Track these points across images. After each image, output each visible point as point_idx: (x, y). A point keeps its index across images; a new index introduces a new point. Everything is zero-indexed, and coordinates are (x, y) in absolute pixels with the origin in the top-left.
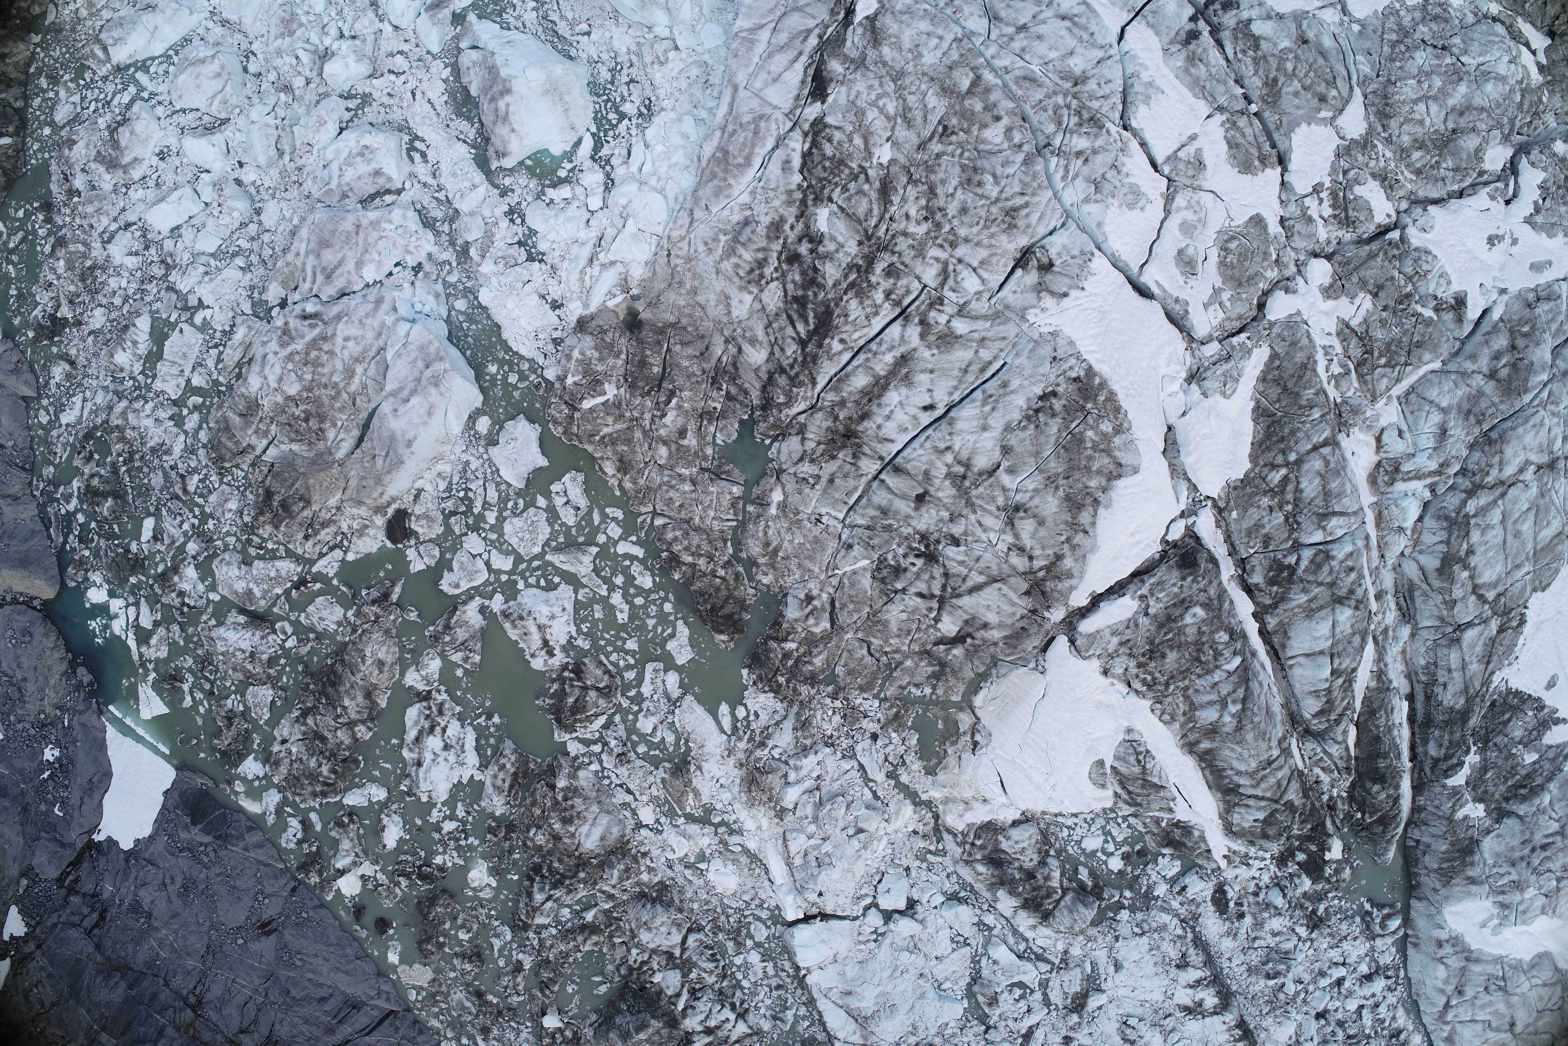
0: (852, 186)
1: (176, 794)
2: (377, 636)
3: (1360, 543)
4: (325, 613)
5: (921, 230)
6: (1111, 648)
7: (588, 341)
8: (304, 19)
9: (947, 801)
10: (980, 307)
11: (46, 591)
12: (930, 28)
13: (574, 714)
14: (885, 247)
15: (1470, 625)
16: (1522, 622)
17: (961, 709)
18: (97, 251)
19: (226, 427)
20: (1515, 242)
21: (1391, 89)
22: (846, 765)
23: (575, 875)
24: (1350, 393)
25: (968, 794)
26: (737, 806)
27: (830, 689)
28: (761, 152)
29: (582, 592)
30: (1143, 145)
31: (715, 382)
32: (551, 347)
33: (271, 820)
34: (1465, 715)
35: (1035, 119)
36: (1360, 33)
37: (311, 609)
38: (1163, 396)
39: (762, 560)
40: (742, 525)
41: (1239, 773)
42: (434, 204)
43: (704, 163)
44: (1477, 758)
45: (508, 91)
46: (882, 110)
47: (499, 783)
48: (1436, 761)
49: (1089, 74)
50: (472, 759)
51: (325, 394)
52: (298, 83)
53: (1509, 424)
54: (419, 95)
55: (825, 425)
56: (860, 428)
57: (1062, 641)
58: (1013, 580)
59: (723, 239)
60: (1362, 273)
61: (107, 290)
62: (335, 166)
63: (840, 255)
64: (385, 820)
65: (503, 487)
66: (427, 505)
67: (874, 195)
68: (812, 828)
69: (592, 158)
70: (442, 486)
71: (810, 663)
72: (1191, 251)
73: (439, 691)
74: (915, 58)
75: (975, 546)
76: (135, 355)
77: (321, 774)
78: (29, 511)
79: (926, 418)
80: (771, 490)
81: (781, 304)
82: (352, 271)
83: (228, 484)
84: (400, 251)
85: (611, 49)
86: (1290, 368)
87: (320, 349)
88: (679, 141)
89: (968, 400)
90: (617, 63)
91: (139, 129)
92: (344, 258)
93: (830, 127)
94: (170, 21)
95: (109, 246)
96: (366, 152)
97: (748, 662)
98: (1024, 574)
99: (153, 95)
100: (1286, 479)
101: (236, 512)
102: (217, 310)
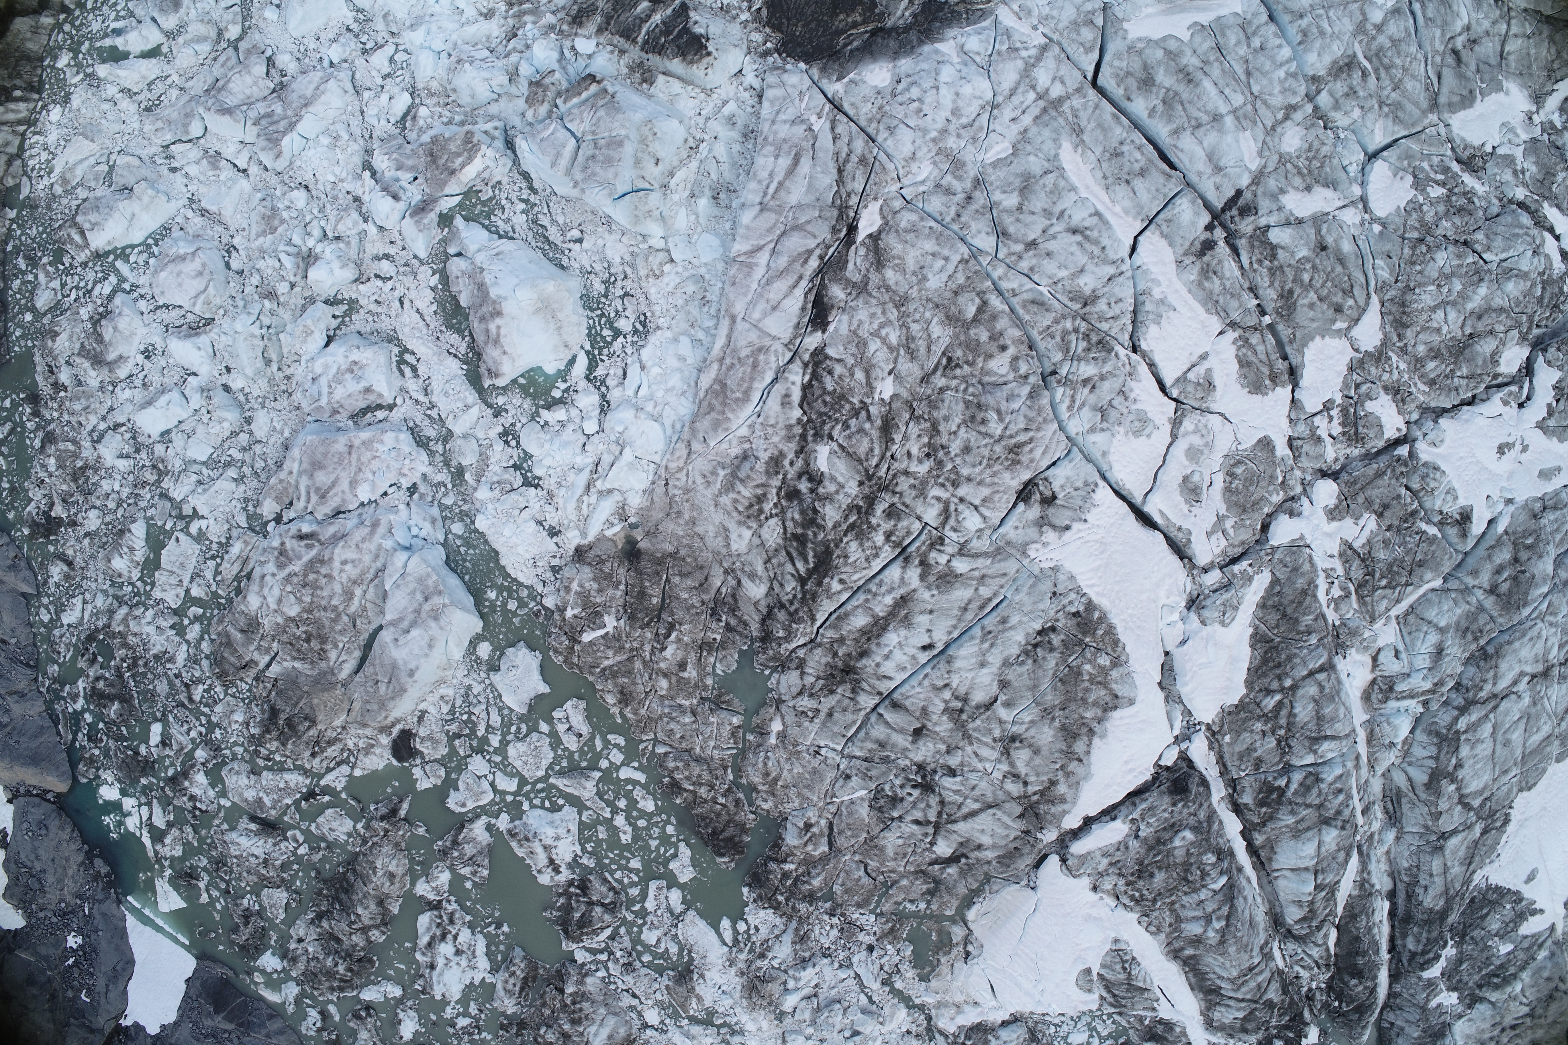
0: (853, 422)
1: (198, 983)
2: (387, 849)
3: (1350, 765)
4: (335, 825)
5: (922, 469)
6: (1101, 868)
7: (587, 572)
8: (285, 215)
9: (939, 1005)
10: (979, 546)
11: (61, 786)
12: (936, 248)
13: (583, 928)
14: (886, 487)
15: (1454, 832)
16: (1507, 821)
17: (954, 923)
18: (87, 451)
19: (228, 641)
20: (1525, 449)
21: (1409, 297)
22: (842, 974)
24: (1349, 616)
25: (959, 998)
26: (738, 1010)
27: (828, 905)
28: (759, 386)
30: (1152, 366)
31: (714, 614)
32: (549, 575)
33: (291, 1009)
34: (1443, 915)
35: (1042, 345)
36: (1381, 233)
37: (320, 820)
38: (1161, 624)
39: (761, 788)
40: (742, 753)
41: (1221, 978)
42: (427, 422)
43: (702, 394)
44: (1454, 951)
45: (498, 314)
46: (884, 341)
47: (510, 987)
48: (1413, 955)
49: (1099, 293)
50: (483, 963)
51: (325, 617)
52: (282, 288)
53: (1506, 637)
54: (407, 304)
55: (824, 660)
56: (859, 665)
57: (1054, 860)
58: (1007, 806)
59: (721, 473)
60: (1368, 493)
61: (100, 491)
62: (323, 382)
63: (841, 496)
64: (401, 1015)
65: (506, 712)
66: (431, 727)
67: (875, 434)
68: (810, 1030)
69: (587, 377)
70: (446, 709)
71: (809, 884)
72: (1196, 478)
73: (449, 901)
74: (919, 282)
75: (971, 776)
76: (132, 561)
77: (337, 972)
78: (36, 708)
79: (924, 657)
80: (771, 720)
81: (780, 541)
82: (347, 490)
83: (233, 696)
84: (394, 473)
85: (604, 259)
86: (1290, 593)
87: (318, 572)
88: (676, 364)
89: (965, 637)
90: (610, 275)
91: (122, 323)
92: (337, 478)
93: (831, 359)
94: (147, 208)
95: (99, 446)
96: (355, 368)
97: (749, 881)
98: (1019, 798)
99: (135, 287)
100: (1280, 704)
101: (242, 724)
102: (212, 521)
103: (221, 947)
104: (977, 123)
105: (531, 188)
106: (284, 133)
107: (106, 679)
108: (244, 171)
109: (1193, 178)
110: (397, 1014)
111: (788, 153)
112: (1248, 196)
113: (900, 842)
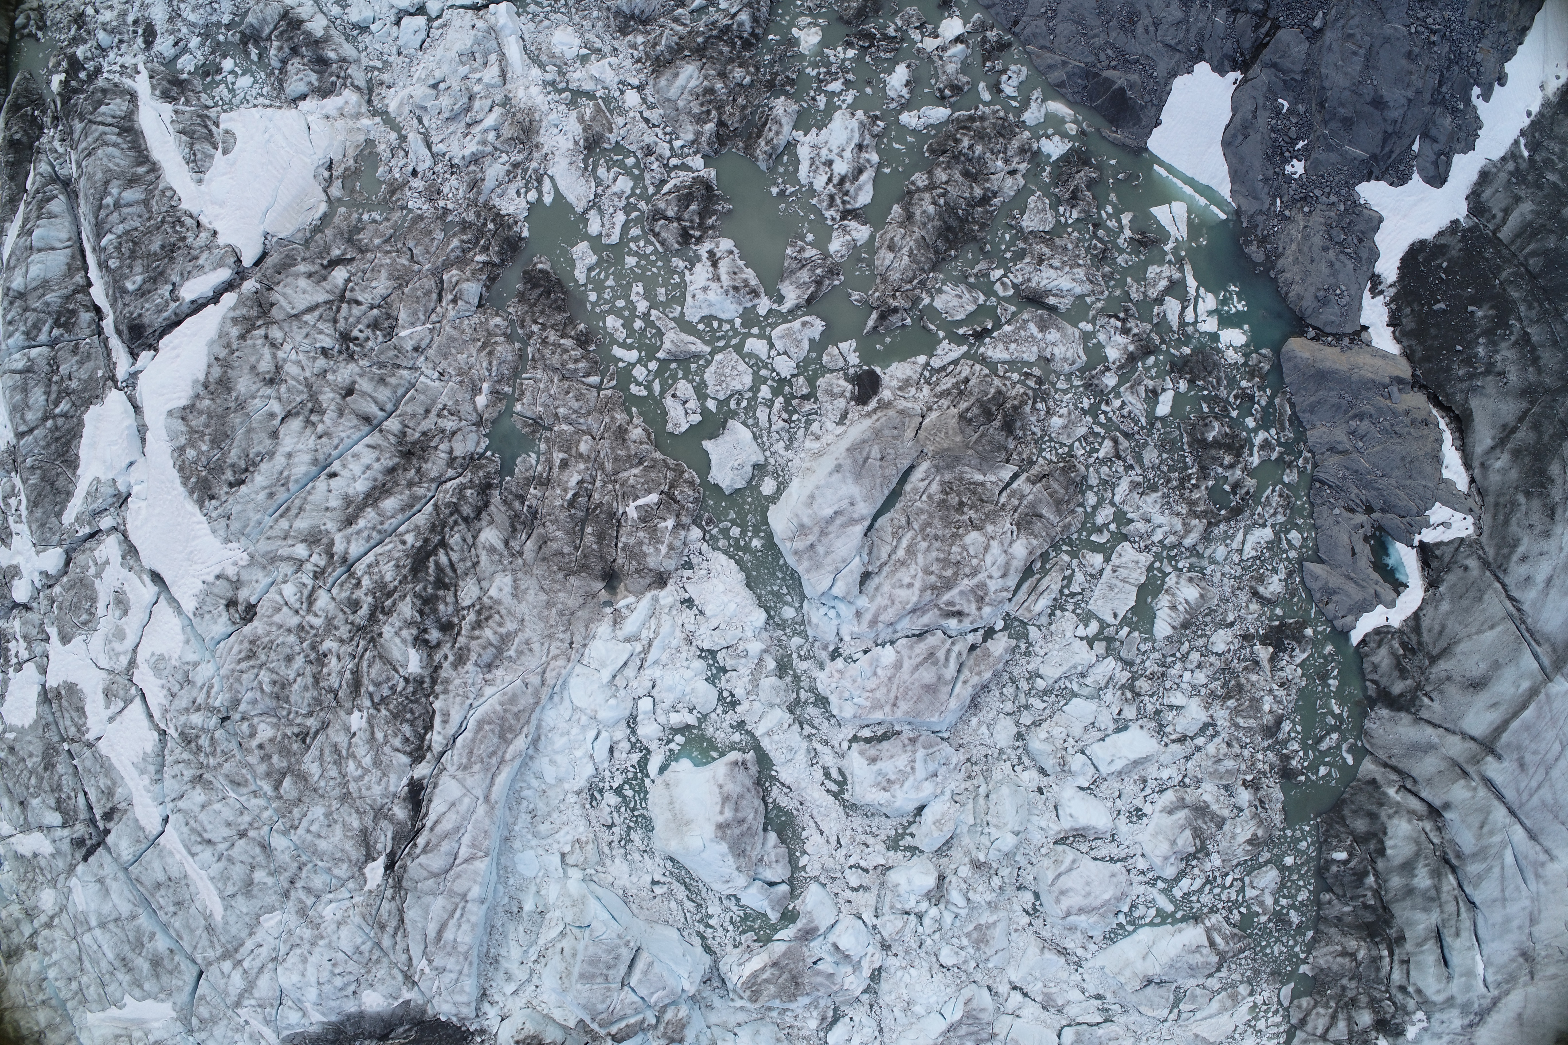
0: (386, 692)
1: (1145, 121)
2: (895, 276)
4: (955, 302)
5: (328, 644)
6: (205, 254)
7: (653, 563)
8: (965, 942)
9: (358, 116)
10: (287, 568)
11: (1298, 346)
12: (317, 842)
13: (690, 194)
14: (359, 630)
17: (339, 200)
18: (1221, 715)
19: (1058, 504)
22: (443, 147)
23: (707, 40)
24: (4, 480)
25: (340, 123)
26: (545, 108)
28: (469, 733)
29: (676, 314)
30: (150, 716)
31: (534, 513)
32: (694, 561)
33: (1037, 94)
35: (232, 745)
37: (971, 308)
38: (147, 484)
39: (500, 340)
41: (115, 145)
42: (816, 722)
43: (527, 729)
45: (720, 827)
46: (359, 765)
47: (775, 128)
49: (190, 785)
50: (804, 152)
51: (938, 530)
52: (966, 871)
54: (833, 840)
55: (429, 465)
56: (396, 460)
57: (247, 262)
58: (282, 317)
59: (512, 653)
61: (1208, 672)
62: (921, 773)
63: (397, 624)
64: (905, 92)
66: (833, 408)
67: (365, 681)
68: (477, 88)
69: (649, 752)
70: (815, 427)
71: (463, 241)
72: (118, 613)
73: (833, 219)
74: (331, 813)
75: (308, 348)
76: (1174, 595)
77: (971, 138)
78: (1317, 434)
79: (336, 466)
80: (487, 406)
81: (461, 583)
82: (906, 659)
83: (1062, 445)
84: (847, 675)
85: (631, 863)
86: (47, 504)
87: (940, 577)
88: (559, 758)
89: (303, 482)
90: (624, 847)
91: (1164, 848)
92: (913, 673)
93: (404, 753)
94: (1128, 964)
95: (1209, 720)
96: (884, 784)
97: (523, 244)
98: (273, 323)
99: (1152, 883)
100: (56, 405)
101: (1054, 414)
102: (1069, 634)
103: (1113, 162)
104: (288, 947)
105: (703, 938)
106: (960, 1022)
107: (1221, 465)
108: (1015, 988)
109: (121, 875)
110: (911, 92)
111: (446, 943)
112: (79, 856)
113: (374, 284)
